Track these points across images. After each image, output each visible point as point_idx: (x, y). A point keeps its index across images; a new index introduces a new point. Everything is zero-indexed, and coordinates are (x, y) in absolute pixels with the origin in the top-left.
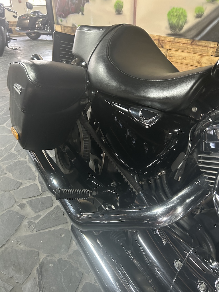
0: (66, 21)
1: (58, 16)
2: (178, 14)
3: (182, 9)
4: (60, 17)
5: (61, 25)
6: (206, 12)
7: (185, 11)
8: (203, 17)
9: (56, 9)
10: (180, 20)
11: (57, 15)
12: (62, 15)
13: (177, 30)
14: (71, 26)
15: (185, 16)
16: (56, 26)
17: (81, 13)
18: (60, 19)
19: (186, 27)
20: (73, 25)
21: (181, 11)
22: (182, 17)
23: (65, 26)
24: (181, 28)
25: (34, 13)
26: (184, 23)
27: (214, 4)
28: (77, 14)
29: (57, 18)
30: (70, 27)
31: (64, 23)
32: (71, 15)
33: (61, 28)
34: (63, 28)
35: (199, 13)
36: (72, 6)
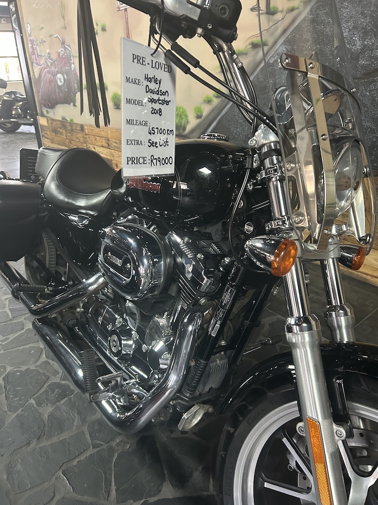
0: (54, 112)
1: (42, 105)
2: (179, 113)
3: (183, 108)
4: (45, 107)
5: (48, 117)
6: (205, 114)
7: (185, 110)
8: (203, 118)
9: (39, 96)
10: (182, 120)
11: (40, 104)
12: (48, 104)
13: (181, 130)
14: (60, 119)
15: (186, 116)
16: (40, 119)
17: (72, 104)
18: (46, 109)
19: (189, 128)
20: (63, 118)
21: (181, 110)
22: (183, 116)
23: (52, 120)
24: (184, 129)
25: (9, 93)
26: (186, 123)
27: (210, 105)
28: (67, 105)
29: (41, 108)
30: (59, 121)
31: (51, 115)
32: (59, 105)
33: (48, 122)
34: (49, 122)
35: (199, 114)
36: (61, 95)
